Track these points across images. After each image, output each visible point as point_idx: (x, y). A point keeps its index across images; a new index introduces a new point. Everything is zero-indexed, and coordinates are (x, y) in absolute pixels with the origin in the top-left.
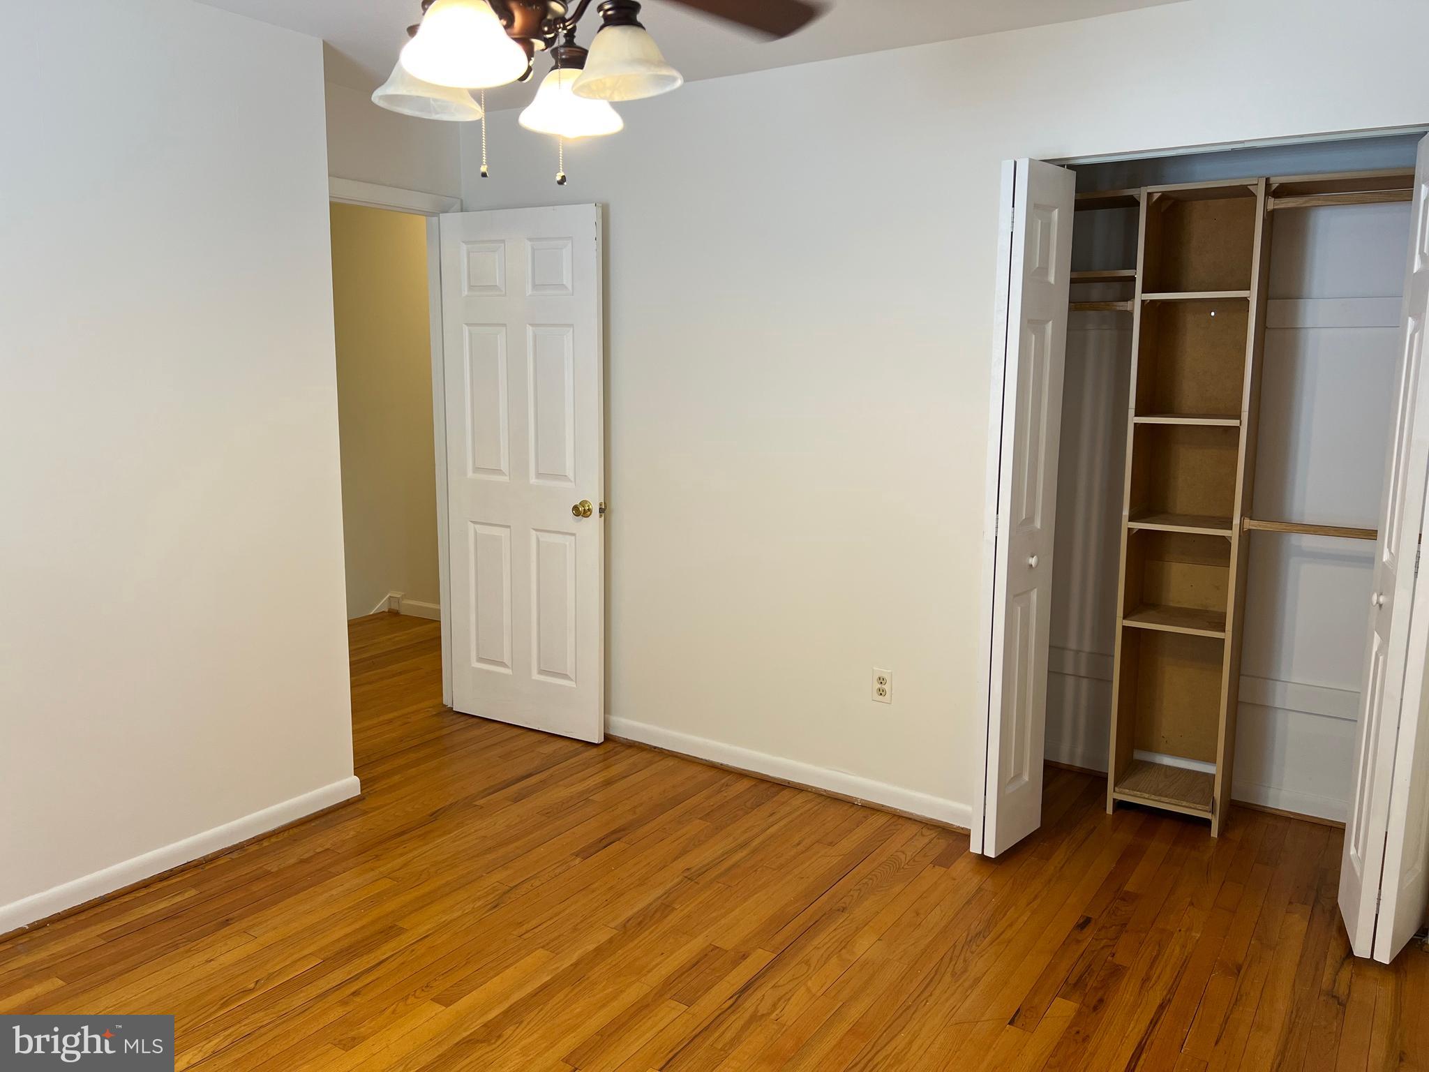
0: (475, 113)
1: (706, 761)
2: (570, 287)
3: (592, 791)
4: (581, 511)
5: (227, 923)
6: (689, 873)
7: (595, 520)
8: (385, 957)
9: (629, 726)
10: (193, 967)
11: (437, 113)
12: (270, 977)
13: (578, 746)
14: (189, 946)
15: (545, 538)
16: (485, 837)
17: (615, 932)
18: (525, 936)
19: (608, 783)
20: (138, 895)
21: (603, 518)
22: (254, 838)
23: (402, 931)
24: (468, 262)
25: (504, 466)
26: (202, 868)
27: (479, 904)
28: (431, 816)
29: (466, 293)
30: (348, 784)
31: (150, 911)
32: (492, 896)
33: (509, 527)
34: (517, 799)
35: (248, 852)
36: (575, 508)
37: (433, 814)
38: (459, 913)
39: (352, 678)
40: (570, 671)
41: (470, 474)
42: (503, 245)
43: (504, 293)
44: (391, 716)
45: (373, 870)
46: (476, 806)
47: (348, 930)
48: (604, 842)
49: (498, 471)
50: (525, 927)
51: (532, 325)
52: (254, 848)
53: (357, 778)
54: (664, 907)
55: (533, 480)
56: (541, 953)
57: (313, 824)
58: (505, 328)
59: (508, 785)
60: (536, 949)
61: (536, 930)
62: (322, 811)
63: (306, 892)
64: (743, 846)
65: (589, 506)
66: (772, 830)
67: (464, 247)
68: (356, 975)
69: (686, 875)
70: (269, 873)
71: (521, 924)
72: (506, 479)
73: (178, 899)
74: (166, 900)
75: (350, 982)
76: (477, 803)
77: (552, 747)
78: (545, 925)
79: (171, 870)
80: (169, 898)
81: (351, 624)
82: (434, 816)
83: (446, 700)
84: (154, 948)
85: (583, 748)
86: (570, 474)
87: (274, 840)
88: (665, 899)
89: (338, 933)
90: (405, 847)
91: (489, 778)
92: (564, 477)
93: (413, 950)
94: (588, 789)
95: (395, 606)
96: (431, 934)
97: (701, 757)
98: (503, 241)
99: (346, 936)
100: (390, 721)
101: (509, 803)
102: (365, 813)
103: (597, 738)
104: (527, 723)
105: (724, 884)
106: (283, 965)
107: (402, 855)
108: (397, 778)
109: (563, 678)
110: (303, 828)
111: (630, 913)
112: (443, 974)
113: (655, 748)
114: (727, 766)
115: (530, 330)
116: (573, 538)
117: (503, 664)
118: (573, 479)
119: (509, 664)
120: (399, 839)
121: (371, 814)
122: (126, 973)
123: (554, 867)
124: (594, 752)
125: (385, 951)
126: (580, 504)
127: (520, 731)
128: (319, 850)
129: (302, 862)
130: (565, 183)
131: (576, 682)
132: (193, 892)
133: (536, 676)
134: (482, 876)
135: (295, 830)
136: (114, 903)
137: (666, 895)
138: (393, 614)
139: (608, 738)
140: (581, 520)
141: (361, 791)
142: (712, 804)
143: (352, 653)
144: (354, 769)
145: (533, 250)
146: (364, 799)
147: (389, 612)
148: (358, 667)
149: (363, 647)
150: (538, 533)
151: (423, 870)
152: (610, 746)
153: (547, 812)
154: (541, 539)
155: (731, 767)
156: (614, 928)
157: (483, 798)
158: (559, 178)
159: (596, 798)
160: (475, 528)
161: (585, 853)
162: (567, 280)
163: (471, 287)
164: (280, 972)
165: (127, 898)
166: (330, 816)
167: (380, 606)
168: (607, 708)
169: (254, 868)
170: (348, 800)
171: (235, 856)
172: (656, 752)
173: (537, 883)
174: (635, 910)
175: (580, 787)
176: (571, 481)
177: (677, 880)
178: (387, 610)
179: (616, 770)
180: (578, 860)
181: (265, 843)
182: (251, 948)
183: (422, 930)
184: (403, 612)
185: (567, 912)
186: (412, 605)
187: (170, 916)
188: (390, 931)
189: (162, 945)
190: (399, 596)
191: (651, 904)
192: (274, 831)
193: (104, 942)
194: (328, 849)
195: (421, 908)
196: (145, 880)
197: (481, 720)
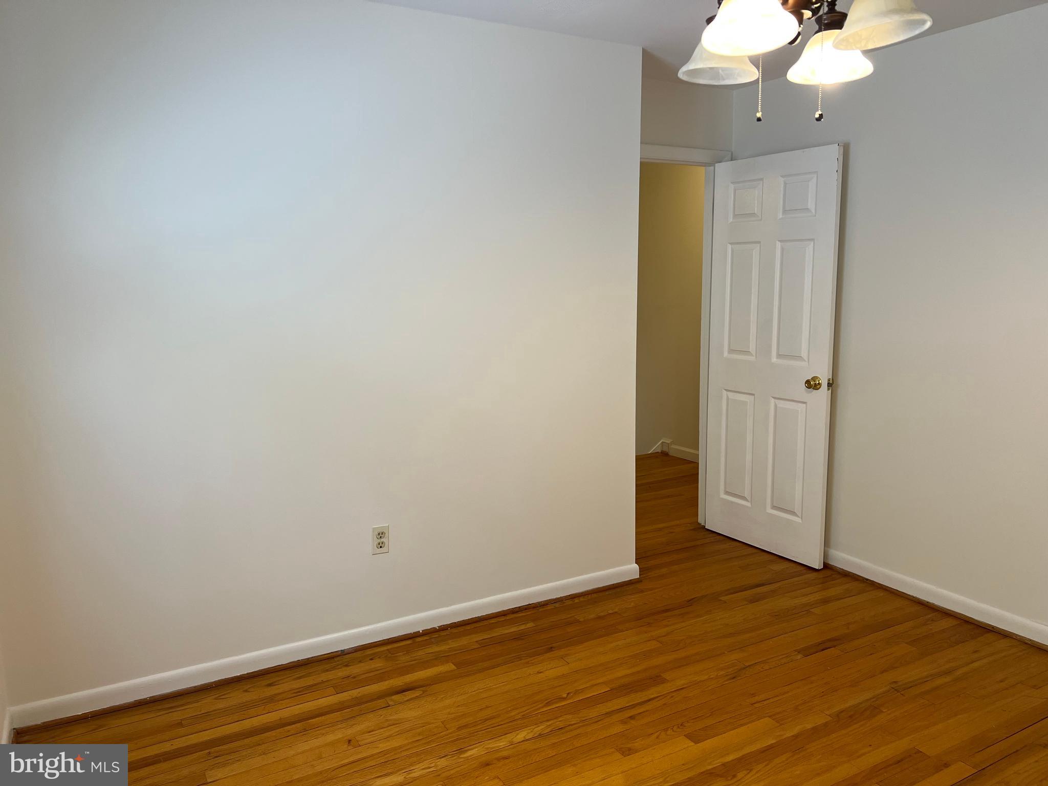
0: (752, 74)
1: (914, 597)
2: (813, 211)
3: (813, 604)
4: (812, 385)
5: (551, 649)
6: (896, 685)
7: (823, 393)
8: (652, 696)
9: (844, 559)
10: (530, 674)
11: (724, 79)
12: (577, 692)
13: (803, 568)
14: (529, 659)
15: (781, 404)
16: (728, 624)
17: (830, 718)
18: (756, 705)
19: (826, 601)
20: (500, 620)
21: (830, 391)
22: (569, 596)
23: (664, 681)
24: (735, 198)
25: (752, 348)
26: (538, 610)
27: (722, 673)
28: (688, 602)
29: (731, 220)
30: (630, 569)
31: (507, 631)
32: (732, 669)
33: (753, 395)
34: (754, 600)
35: (565, 604)
36: (808, 382)
37: (690, 600)
38: (706, 677)
39: (637, 496)
40: (797, 510)
41: (726, 354)
42: (762, 182)
43: (760, 218)
44: (661, 526)
45: (646, 633)
46: (721, 600)
47: (629, 672)
48: (823, 646)
49: (747, 353)
50: (757, 699)
51: (780, 241)
52: (569, 602)
53: (636, 566)
54: (872, 709)
55: (774, 359)
56: (767, 720)
57: (607, 593)
58: (759, 245)
59: (746, 590)
60: (765, 717)
61: (765, 703)
62: (613, 584)
63: (601, 639)
64: (948, 672)
65: (819, 381)
66: (976, 665)
67: (732, 186)
68: (633, 705)
69: (892, 686)
70: (578, 621)
71: (753, 695)
72: (752, 358)
73: (523, 627)
74: (516, 626)
75: (626, 710)
76: (721, 598)
77: (780, 566)
78: (771, 700)
79: (519, 607)
80: (518, 625)
81: (638, 459)
82: (691, 602)
83: (701, 520)
84: (507, 657)
85: (805, 571)
86: (804, 354)
87: (582, 599)
88: (873, 701)
89: (622, 672)
90: (669, 621)
91: (731, 581)
92: (800, 358)
93: (672, 697)
94: (810, 603)
95: (665, 449)
96: (685, 688)
97: (909, 594)
98: (762, 179)
99: (627, 676)
100: (660, 529)
101: (747, 603)
102: (642, 591)
103: (817, 564)
104: (761, 545)
105: (928, 701)
106: (585, 686)
107: (666, 626)
108: (664, 571)
109: (790, 514)
110: (601, 594)
111: (843, 707)
112: (693, 719)
113: (867, 580)
114: (933, 604)
115: (779, 245)
116: (804, 405)
117: (743, 498)
118: (807, 360)
119: (749, 499)
120: (665, 614)
121: (646, 593)
122: (491, 669)
123: (781, 657)
124: (814, 575)
125: (652, 692)
126: (812, 379)
127: (756, 551)
128: (610, 612)
129: (600, 618)
130: (822, 120)
131: (802, 518)
132: (530, 625)
133: (770, 511)
134: (724, 653)
135: (595, 595)
136: (486, 623)
137: (874, 699)
138: (664, 454)
139: (826, 566)
140: (812, 391)
141: (640, 575)
142: (918, 633)
143: (638, 478)
144: (636, 559)
145: (785, 184)
146: (641, 581)
147: (661, 453)
148: (641, 488)
149: (643, 476)
150: (776, 400)
151: (682, 640)
152: (828, 572)
153: (776, 614)
154: (778, 406)
155: (936, 606)
156: (829, 716)
157: (727, 595)
158: (817, 116)
159: (817, 611)
160: (728, 397)
161: (807, 652)
162: (811, 205)
163: (735, 216)
164: (583, 690)
165: (493, 621)
166: (618, 590)
167: (655, 448)
168: (827, 543)
169: (569, 616)
170: (631, 580)
171: (557, 605)
172: (867, 583)
173: (767, 667)
174: (847, 705)
175: (804, 600)
176: (805, 361)
177: (884, 689)
178: (660, 451)
179: (832, 592)
180: (799, 657)
181: (576, 601)
182: (565, 670)
183: (680, 683)
184: (671, 453)
185: (790, 694)
186: (678, 449)
187: (518, 637)
188: (657, 680)
189: (512, 655)
190: (669, 442)
191: (861, 703)
192: (582, 593)
193: (479, 646)
194: (616, 612)
195: (680, 667)
196: (504, 611)
197: (726, 538)
